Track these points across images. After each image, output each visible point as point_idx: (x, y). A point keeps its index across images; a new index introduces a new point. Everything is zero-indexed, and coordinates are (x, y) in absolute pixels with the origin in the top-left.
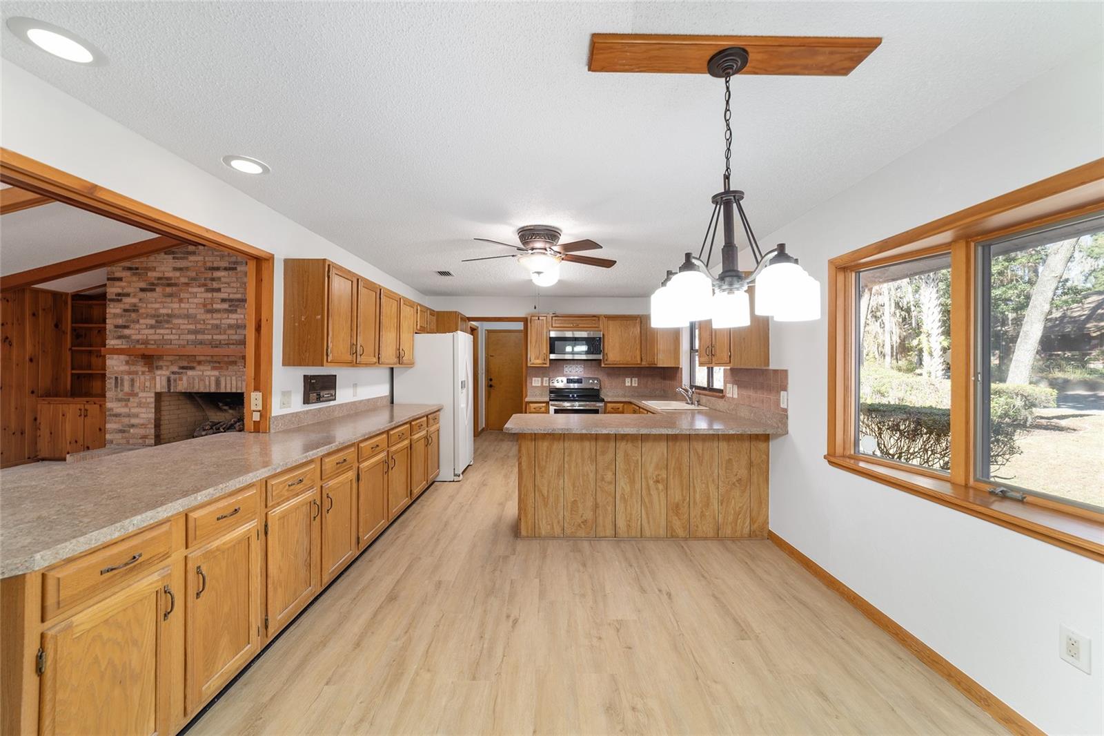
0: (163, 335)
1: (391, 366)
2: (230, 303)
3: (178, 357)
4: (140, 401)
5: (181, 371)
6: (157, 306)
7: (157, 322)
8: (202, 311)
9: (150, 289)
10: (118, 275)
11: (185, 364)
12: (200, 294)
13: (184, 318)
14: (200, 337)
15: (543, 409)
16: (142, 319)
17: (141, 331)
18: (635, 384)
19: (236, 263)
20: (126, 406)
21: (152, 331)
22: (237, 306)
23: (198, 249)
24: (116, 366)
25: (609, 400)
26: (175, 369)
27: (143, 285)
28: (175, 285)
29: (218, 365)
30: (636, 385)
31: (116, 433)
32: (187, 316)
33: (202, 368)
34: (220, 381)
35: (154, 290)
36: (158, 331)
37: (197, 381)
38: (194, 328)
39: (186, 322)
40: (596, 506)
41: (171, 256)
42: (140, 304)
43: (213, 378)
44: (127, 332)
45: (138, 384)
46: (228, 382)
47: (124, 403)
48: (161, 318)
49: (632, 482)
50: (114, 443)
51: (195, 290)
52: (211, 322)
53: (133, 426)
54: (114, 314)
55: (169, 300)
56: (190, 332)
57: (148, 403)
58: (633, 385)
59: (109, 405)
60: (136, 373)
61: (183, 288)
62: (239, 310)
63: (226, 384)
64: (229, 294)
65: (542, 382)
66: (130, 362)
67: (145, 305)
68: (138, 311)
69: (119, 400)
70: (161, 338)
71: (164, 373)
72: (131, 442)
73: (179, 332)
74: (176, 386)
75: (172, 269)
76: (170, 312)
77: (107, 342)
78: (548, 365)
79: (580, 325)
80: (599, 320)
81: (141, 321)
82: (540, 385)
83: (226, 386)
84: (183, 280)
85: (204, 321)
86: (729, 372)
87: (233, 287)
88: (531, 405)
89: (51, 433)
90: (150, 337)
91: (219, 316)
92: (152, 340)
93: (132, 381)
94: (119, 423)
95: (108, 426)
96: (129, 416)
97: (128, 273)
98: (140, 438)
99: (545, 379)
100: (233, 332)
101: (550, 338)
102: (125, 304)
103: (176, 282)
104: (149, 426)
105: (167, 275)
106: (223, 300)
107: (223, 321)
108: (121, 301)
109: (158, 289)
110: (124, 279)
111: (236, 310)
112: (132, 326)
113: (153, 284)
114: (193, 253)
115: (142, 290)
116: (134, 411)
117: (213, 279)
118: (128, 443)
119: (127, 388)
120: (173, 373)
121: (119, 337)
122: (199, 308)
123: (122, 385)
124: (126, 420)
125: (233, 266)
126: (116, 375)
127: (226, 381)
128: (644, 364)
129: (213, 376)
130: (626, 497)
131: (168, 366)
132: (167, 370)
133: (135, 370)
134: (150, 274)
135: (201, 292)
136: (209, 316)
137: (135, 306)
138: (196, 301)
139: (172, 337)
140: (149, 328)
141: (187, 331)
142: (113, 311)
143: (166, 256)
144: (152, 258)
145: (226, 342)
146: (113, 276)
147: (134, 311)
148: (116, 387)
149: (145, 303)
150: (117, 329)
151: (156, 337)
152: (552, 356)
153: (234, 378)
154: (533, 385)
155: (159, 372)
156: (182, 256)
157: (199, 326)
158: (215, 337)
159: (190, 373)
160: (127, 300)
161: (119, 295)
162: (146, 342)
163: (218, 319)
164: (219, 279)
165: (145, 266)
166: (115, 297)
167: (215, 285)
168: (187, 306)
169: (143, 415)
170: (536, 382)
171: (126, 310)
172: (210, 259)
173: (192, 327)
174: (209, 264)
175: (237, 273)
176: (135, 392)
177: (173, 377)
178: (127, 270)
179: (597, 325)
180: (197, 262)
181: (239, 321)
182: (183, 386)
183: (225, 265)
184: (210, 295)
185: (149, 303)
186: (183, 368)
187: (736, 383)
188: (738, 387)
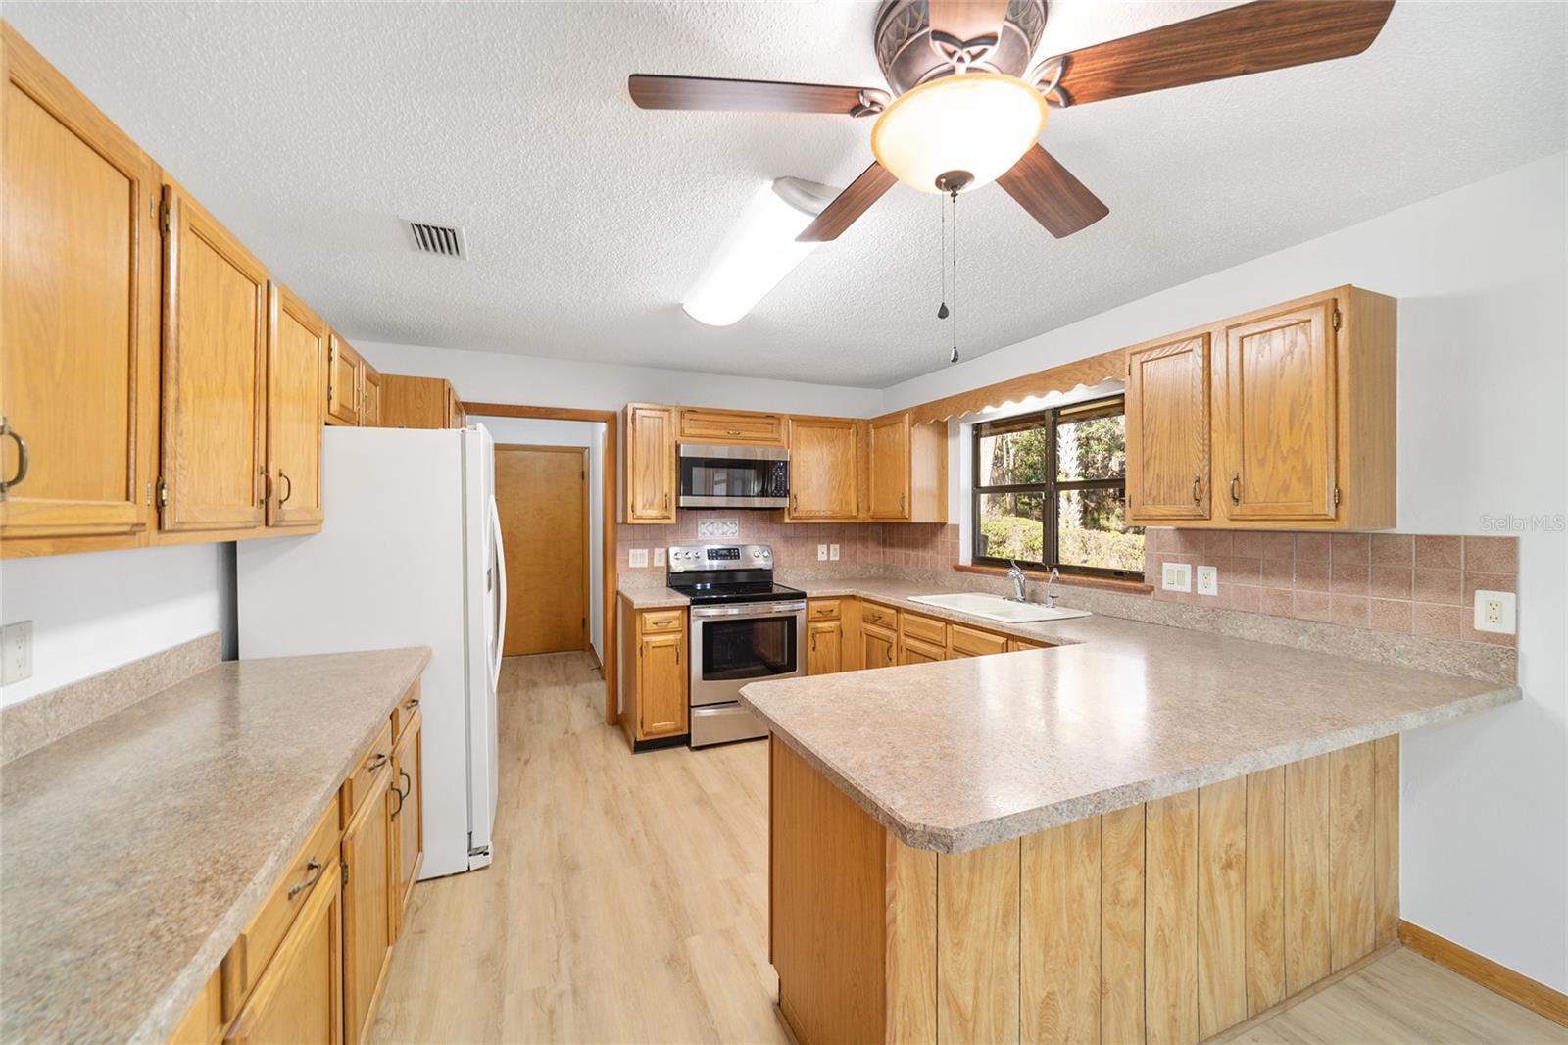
1: (229, 537)
15: (676, 624)
18: (835, 556)
25: (815, 594)
30: (837, 558)
40: (1102, 990)
49: (1180, 880)
58: (831, 559)
65: (651, 559)
78: (673, 521)
79: (743, 434)
80: (779, 424)
82: (646, 565)
86: (1173, 538)
88: (647, 615)
99: (657, 551)
101: (681, 458)
128: (864, 517)
130: (1167, 932)
152: (684, 501)
154: (632, 564)
170: (637, 558)
179: (775, 436)
187: (1210, 562)
188: (1221, 571)
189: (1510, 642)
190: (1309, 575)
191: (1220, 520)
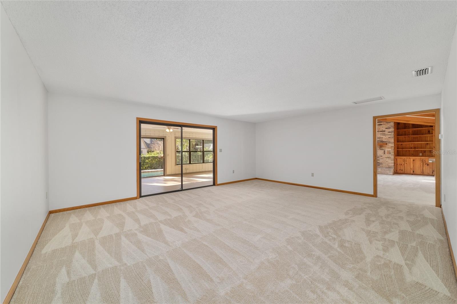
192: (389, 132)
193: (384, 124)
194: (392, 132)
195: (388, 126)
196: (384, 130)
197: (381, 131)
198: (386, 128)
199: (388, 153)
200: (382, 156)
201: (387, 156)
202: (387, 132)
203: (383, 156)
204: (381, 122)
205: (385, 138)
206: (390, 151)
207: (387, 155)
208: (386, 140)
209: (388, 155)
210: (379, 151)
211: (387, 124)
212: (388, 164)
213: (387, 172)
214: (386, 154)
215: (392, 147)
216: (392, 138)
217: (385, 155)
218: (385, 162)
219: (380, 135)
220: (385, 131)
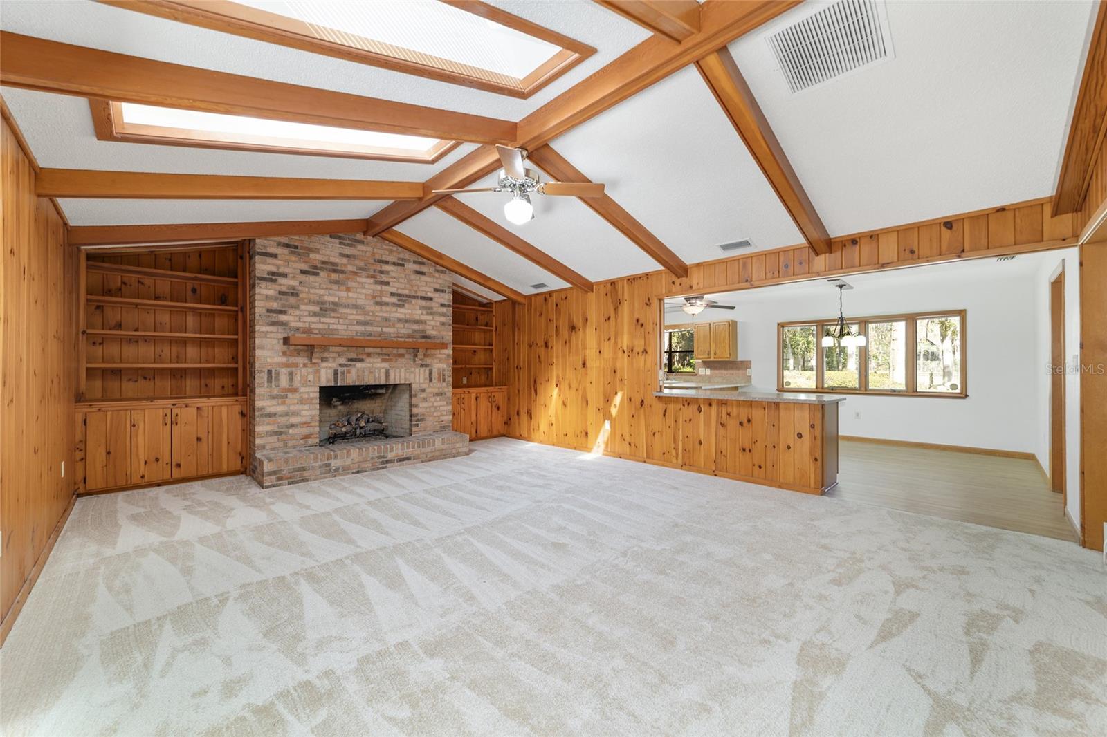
0: (329, 324)
2: (399, 298)
3: (345, 349)
4: (302, 397)
5: (349, 363)
6: (322, 292)
7: (321, 309)
8: (372, 302)
9: (313, 271)
10: (271, 250)
11: (354, 356)
12: (370, 286)
13: (352, 308)
14: (369, 329)
16: (302, 304)
17: (301, 318)
19: (403, 260)
20: (284, 403)
21: (316, 319)
22: (405, 301)
23: (366, 239)
24: (270, 357)
26: (343, 361)
27: (305, 267)
28: (342, 272)
29: (387, 357)
31: (271, 435)
32: (356, 307)
33: (371, 360)
34: (389, 373)
35: (317, 274)
36: (323, 320)
37: (366, 373)
38: (363, 319)
39: (355, 313)
41: (337, 241)
42: (300, 288)
43: (383, 371)
44: (283, 318)
45: (299, 378)
46: (398, 374)
47: (280, 401)
48: (327, 306)
50: (267, 447)
51: (364, 280)
52: (381, 314)
53: (292, 425)
54: (267, 296)
55: (335, 287)
56: (360, 323)
57: (312, 399)
59: (259, 404)
60: (296, 365)
61: (351, 276)
62: (406, 305)
63: (395, 376)
64: (398, 288)
66: (288, 353)
67: (307, 290)
68: (297, 295)
69: (273, 397)
70: (327, 327)
71: (330, 365)
72: (290, 444)
73: (347, 322)
74: (343, 380)
75: (338, 254)
76: (336, 300)
77: (257, 328)
81: (302, 307)
83: (395, 379)
84: (350, 268)
85: (372, 312)
87: (401, 283)
89: (109, 453)
90: (313, 326)
91: (388, 309)
92: (317, 329)
93: (291, 374)
94: (273, 424)
95: (258, 429)
96: (287, 414)
97: (286, 251)
98: (301, 439)
100: (402, 326)
102: (280, 285)
103: (343, 269)
104: (313, 424)
105: (332, 260)
106: (392, 294)
107: (393, 315)
108: (275, 281)
109: (322, 274)
110: (279, 257)
111: (404, 305)
112: (290, 311)
113: (315, 267)
114: (362, 242)
115: (303, 272)
116: (292, 408)
117: (382, 272)
118: (286, 446)
119: (284, 382)
120: (341, 365)
121: (273, 324)
122: (369, 299)
123: (277, 379)
124: (283, 420)
125: (401, 262)
126: (269, 368)
127: (395, 374)
129: (383, 368)
131: (334, 358)
132: (334, 361)
133: (294, 361)
134: (312, 256)
135: (371, 284)
136: (378, 308)
137: (294, 289)
138: (364, 291)
139: (339, 327)
140: (312, 316)
141: (355, 322)
142: (264, 292)
143: (332, 240)
144: (315, 238)
145: (396, 335)
146: (263, 251)
147: (292, 294)
148: (269, 380)
149: (306, 287)
150: (269, 314)
151: (321, 326)
153: (403, 370)
155: (324, 364)
156: (350, 242)
157: (368, 318)
158: (384, 330)
159: (359, 365)
160: (281, 281)
161: (273, 274)
162: (308, 331)
163: (387, 312)
164: (388, 273)
165: (305, 245)
166: (265, 276)
167: (384, 278)
168: (355, 295)
169: (304, 413)
171: (281, 293)
172: (380, 251)
173: (361, 318)
174: (377, 257)
175: (405, 270)
176: (295, 386)
177: (340, 369)
178: (283, 246)
180: (366, 252)
181: (407, 316)
182: (350, 379)
183: (394, 261)
184: (378, 287)
185: (312, 288)
186: (351, 360)
187: (708, 367)
188: (711, 369)
189: (750, 376)
190: (725, 369)
191: (712, 359)
192: (443, 305)
193: (430, 275)
194: (449, 306)
195: (440, 284)
196: (430, 295)
197: (423, 298)
198: (436, 290)
199: (439, 380)
200: (423, 390)
201: (436, 391)
202: (437, 305)
203: (428, 390)
204: (423, 264)
205: (433, 323)
206: (444, 370)
207: (437, 386)
208: (434, 333)
209: (439, 385)
210: (417, 370)
211: (437, 275)
212: (439, 416)
213: (458, 445)
214: (433, 381)
215: (448, 355)
216: (450, 325)
217: (432, 385)
218: (433, 409)
219: (420, 312)
220: (431, 299)
